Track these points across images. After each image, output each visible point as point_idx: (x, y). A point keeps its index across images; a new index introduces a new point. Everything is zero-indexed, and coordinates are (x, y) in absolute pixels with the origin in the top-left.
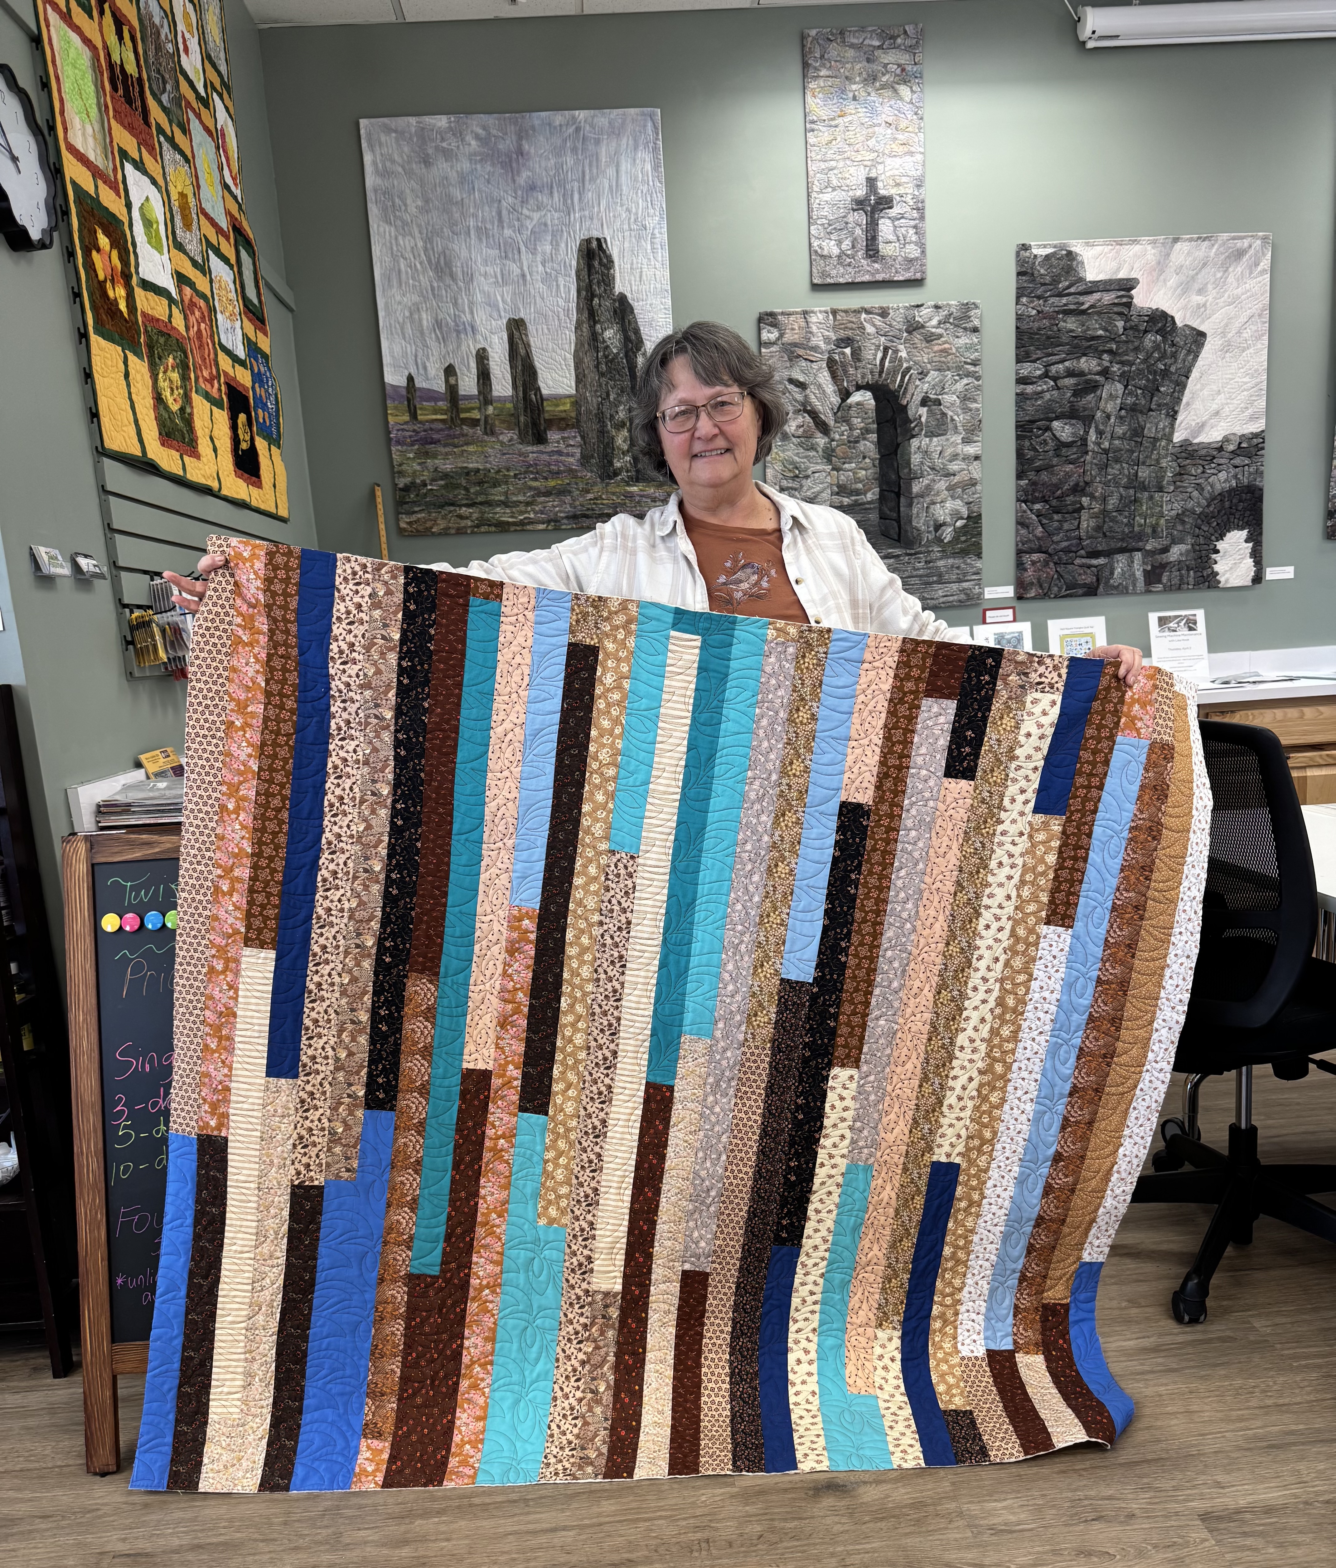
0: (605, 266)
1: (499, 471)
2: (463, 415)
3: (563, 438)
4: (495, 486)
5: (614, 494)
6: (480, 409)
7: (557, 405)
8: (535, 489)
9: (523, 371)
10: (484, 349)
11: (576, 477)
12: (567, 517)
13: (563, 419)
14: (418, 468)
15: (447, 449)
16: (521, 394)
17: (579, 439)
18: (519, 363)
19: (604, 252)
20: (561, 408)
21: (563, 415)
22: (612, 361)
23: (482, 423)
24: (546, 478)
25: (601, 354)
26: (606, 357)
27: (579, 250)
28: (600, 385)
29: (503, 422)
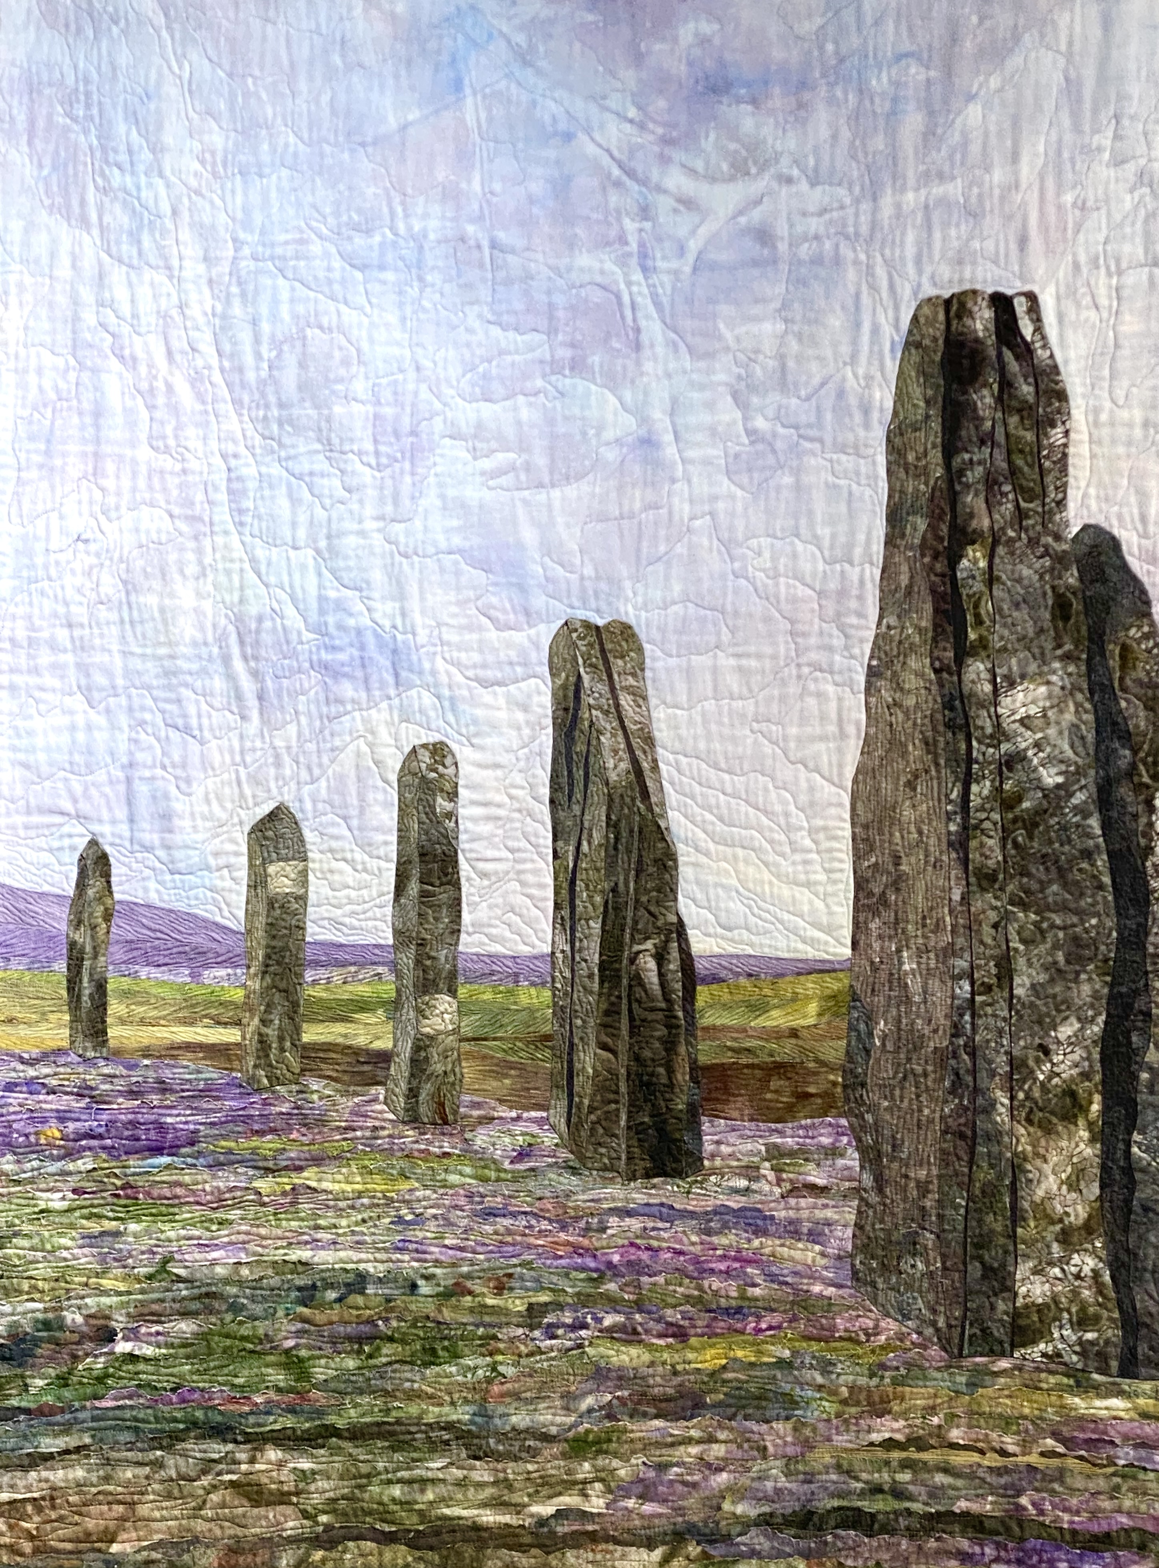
0: (1024, 410)
1: (457, 1290)
2: (311, 1034)
3: (775, 1153)
4: (430, 1356)
5: (1006, 1423)
6: (394, 1006)
7: (759, 1007)
8: (621, 1377)
9: (612, 849)
10: (439, 751)
11: (826, 1336)
12: (765, 1521)
13: (780, 1069)
14: (85, 1258)
15: (225, 1180)
16: (593, 953)
17: (852, 1160)
18: (597, 814)
19: (1025, 352)
20: (776, 1019)
21: (786, 1051)
22: (1031, 823)
23: (400, 1069)
24: (680, 1334)
25: (981, 790)
26: (1009, 803)
27: (912, 344)
28: (971, 928)
29: (501, 1069)
